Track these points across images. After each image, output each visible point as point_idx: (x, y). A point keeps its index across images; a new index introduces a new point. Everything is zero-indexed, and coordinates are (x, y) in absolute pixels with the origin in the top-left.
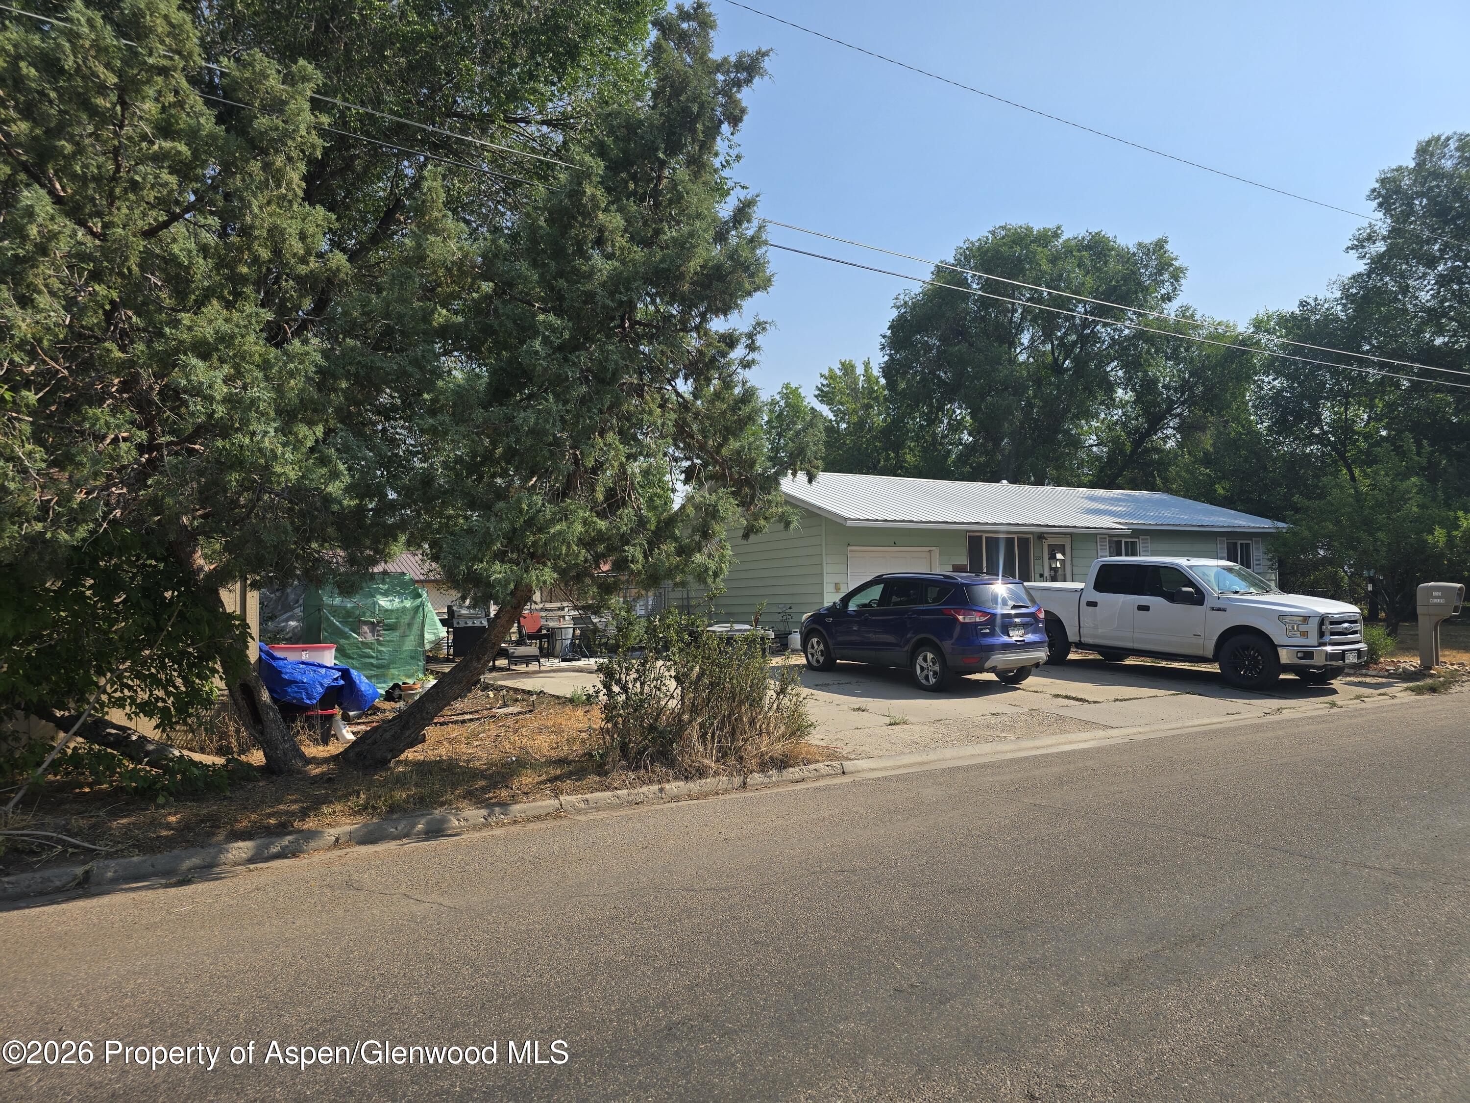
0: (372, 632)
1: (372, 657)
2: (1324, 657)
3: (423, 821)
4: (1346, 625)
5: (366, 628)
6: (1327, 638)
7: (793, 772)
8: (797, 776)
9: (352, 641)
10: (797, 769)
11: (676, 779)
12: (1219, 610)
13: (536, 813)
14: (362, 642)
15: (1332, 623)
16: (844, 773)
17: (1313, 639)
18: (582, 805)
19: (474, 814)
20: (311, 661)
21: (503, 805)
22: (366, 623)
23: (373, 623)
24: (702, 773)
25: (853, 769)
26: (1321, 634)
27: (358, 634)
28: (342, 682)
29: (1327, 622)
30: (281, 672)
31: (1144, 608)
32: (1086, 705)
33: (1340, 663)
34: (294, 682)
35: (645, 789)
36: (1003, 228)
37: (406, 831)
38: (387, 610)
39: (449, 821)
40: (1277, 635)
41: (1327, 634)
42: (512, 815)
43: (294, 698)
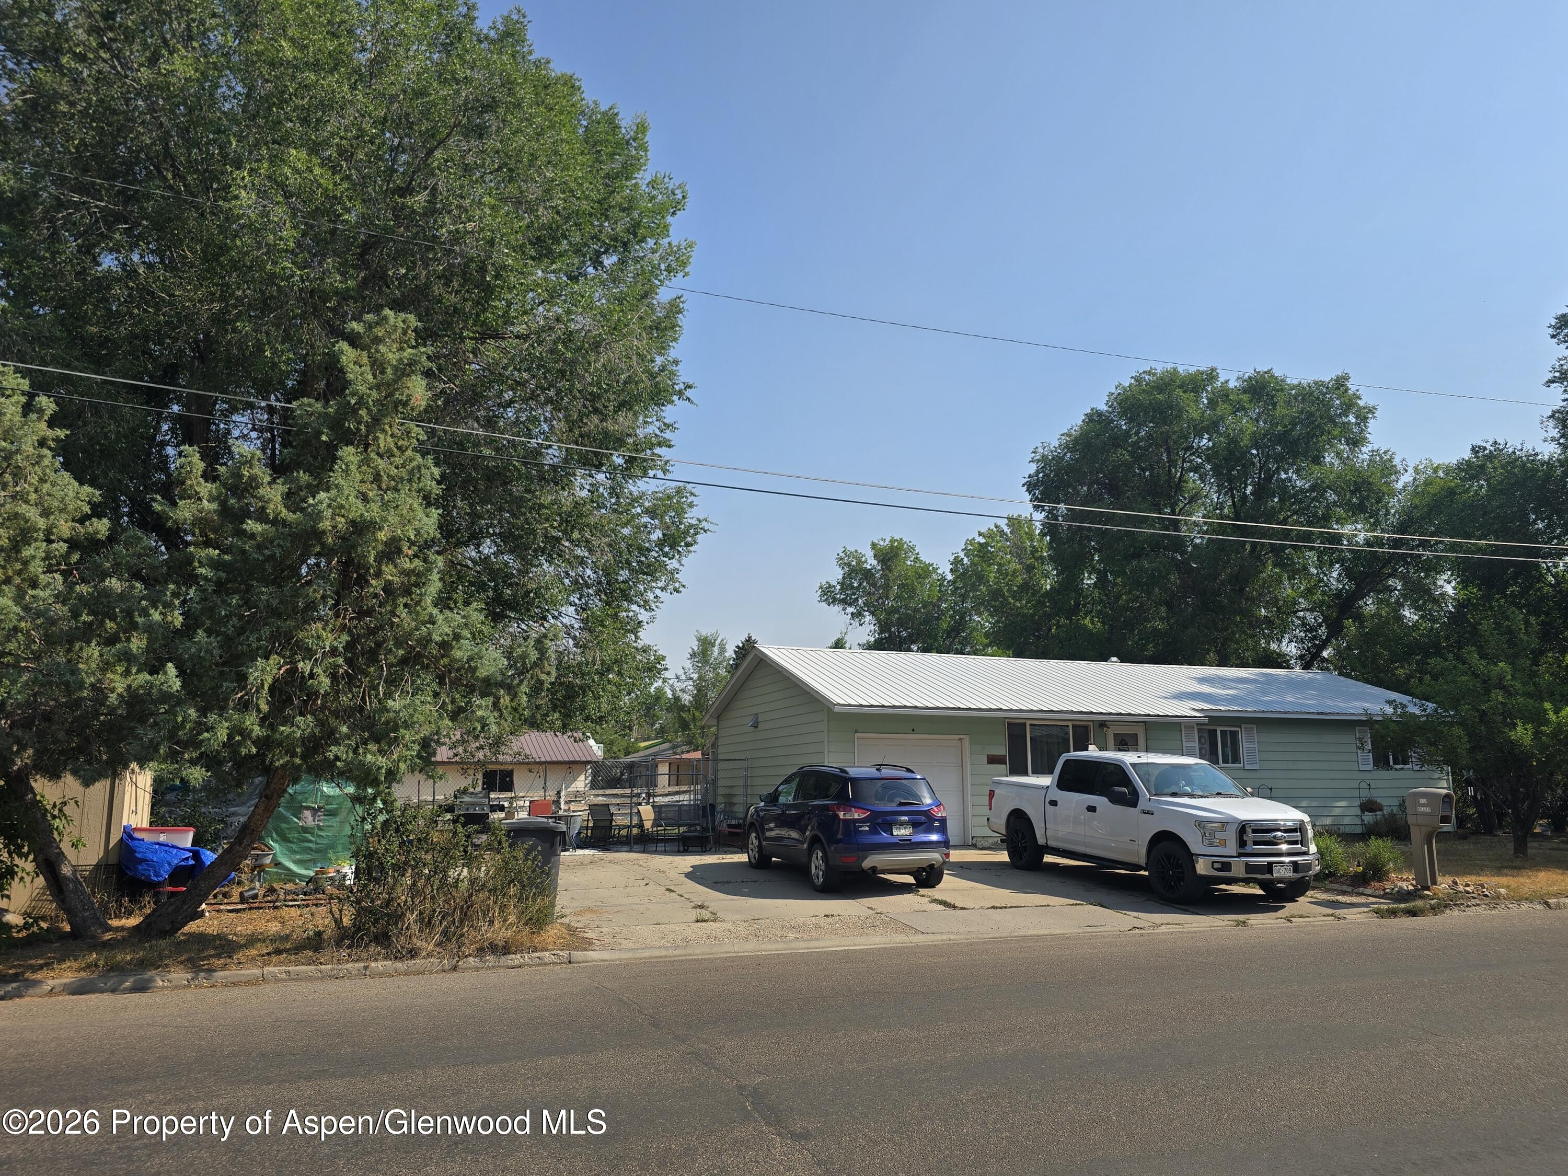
0: (314, 816)
1: (311, 841)
2: (1243, 869)
3: (131, 980)
4: (1279, 834)
5: (307, 813)
6: (1250, 848)
7: (515, 959)
8: (517, 962)
9: (293, 825)
10: (518, 956)
11: (385, 958)
12: (1148, 813)
13: (236, 979)
14: (302, 827)
15: (1254, 831)
16: (570, 962)
17: (1232, 848)
18: (284, 976)
19: (180, 975)
20: (170, 843)
21: (211, 971)
22: (307, 808)
23: (313, 808)
24: (413, 953)
25: (580, 959)
26: (1242, 843)
27: (299, 819)
28: (192, 862)
29: (1249, 830)
30: (135, 851)
31: (1092, 809)
32: (951, 912)
33: (1268, 876)
34: (144, 860)
35: (350, 966)
36: (1149, 373)
37: (113, 987)
38: (329, 796)
39: (155, 981)
40: (1195, 844)
41: (1250, 843)
42: (213, 980)
43: (143, 875)
